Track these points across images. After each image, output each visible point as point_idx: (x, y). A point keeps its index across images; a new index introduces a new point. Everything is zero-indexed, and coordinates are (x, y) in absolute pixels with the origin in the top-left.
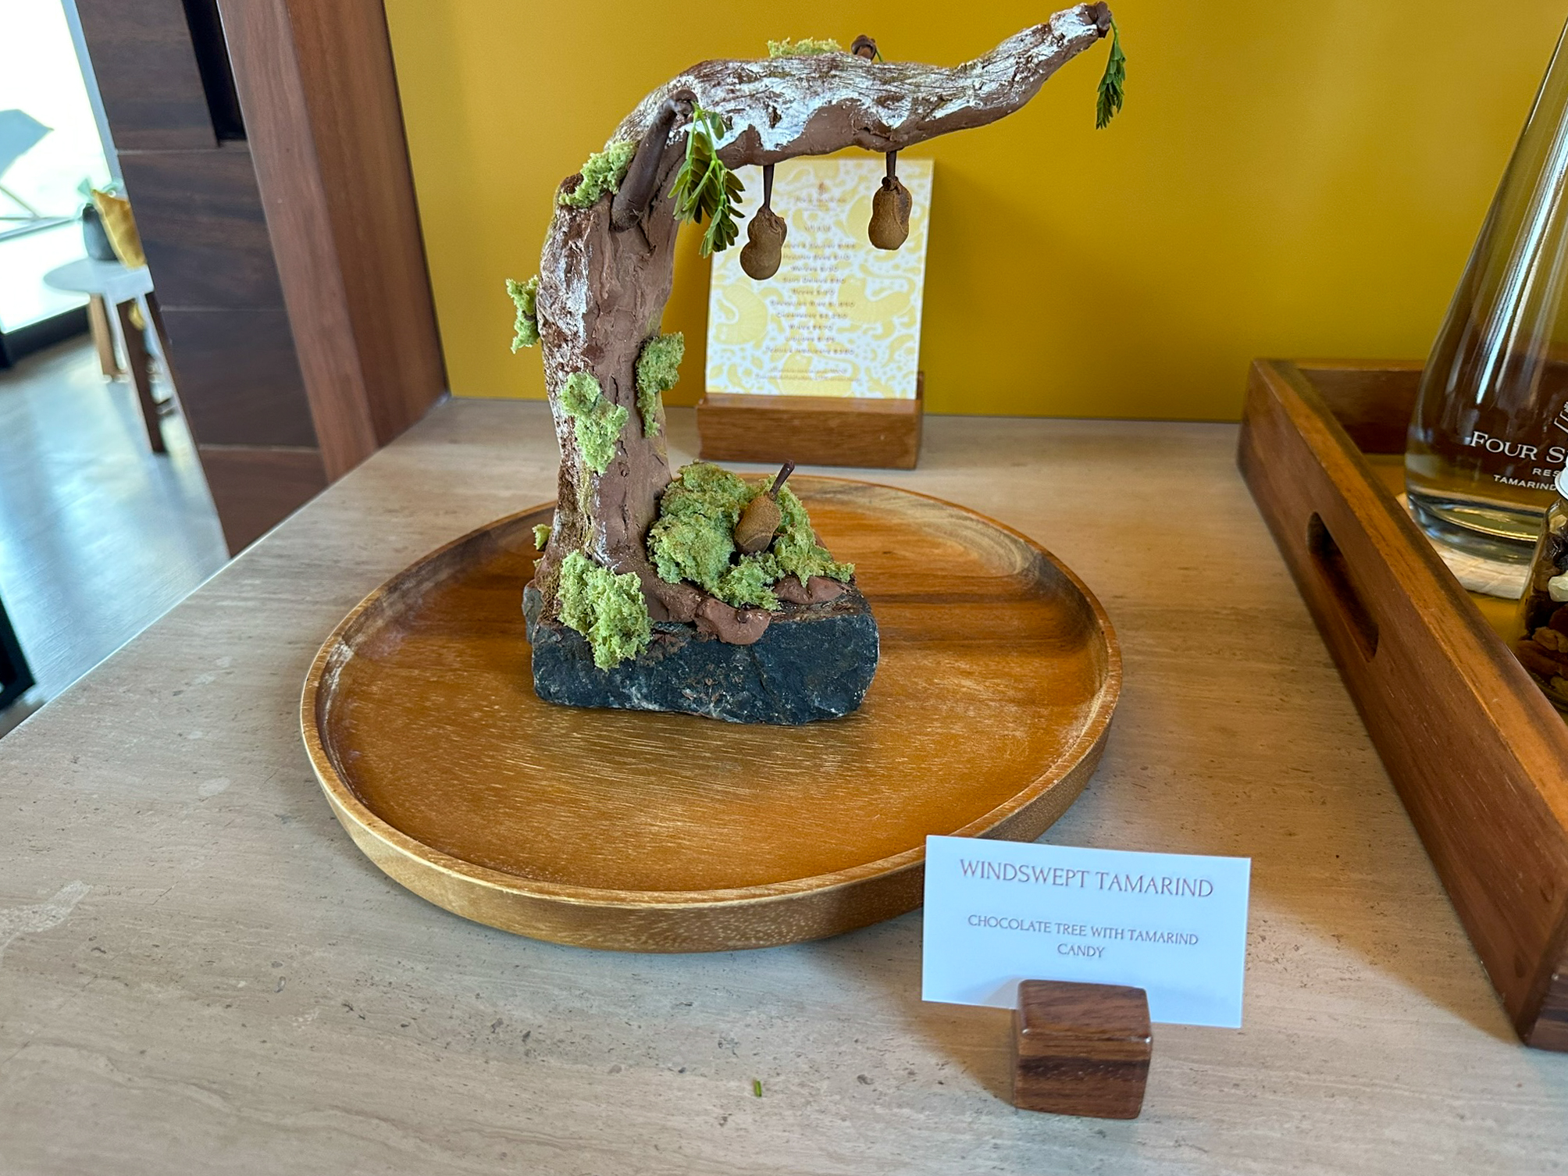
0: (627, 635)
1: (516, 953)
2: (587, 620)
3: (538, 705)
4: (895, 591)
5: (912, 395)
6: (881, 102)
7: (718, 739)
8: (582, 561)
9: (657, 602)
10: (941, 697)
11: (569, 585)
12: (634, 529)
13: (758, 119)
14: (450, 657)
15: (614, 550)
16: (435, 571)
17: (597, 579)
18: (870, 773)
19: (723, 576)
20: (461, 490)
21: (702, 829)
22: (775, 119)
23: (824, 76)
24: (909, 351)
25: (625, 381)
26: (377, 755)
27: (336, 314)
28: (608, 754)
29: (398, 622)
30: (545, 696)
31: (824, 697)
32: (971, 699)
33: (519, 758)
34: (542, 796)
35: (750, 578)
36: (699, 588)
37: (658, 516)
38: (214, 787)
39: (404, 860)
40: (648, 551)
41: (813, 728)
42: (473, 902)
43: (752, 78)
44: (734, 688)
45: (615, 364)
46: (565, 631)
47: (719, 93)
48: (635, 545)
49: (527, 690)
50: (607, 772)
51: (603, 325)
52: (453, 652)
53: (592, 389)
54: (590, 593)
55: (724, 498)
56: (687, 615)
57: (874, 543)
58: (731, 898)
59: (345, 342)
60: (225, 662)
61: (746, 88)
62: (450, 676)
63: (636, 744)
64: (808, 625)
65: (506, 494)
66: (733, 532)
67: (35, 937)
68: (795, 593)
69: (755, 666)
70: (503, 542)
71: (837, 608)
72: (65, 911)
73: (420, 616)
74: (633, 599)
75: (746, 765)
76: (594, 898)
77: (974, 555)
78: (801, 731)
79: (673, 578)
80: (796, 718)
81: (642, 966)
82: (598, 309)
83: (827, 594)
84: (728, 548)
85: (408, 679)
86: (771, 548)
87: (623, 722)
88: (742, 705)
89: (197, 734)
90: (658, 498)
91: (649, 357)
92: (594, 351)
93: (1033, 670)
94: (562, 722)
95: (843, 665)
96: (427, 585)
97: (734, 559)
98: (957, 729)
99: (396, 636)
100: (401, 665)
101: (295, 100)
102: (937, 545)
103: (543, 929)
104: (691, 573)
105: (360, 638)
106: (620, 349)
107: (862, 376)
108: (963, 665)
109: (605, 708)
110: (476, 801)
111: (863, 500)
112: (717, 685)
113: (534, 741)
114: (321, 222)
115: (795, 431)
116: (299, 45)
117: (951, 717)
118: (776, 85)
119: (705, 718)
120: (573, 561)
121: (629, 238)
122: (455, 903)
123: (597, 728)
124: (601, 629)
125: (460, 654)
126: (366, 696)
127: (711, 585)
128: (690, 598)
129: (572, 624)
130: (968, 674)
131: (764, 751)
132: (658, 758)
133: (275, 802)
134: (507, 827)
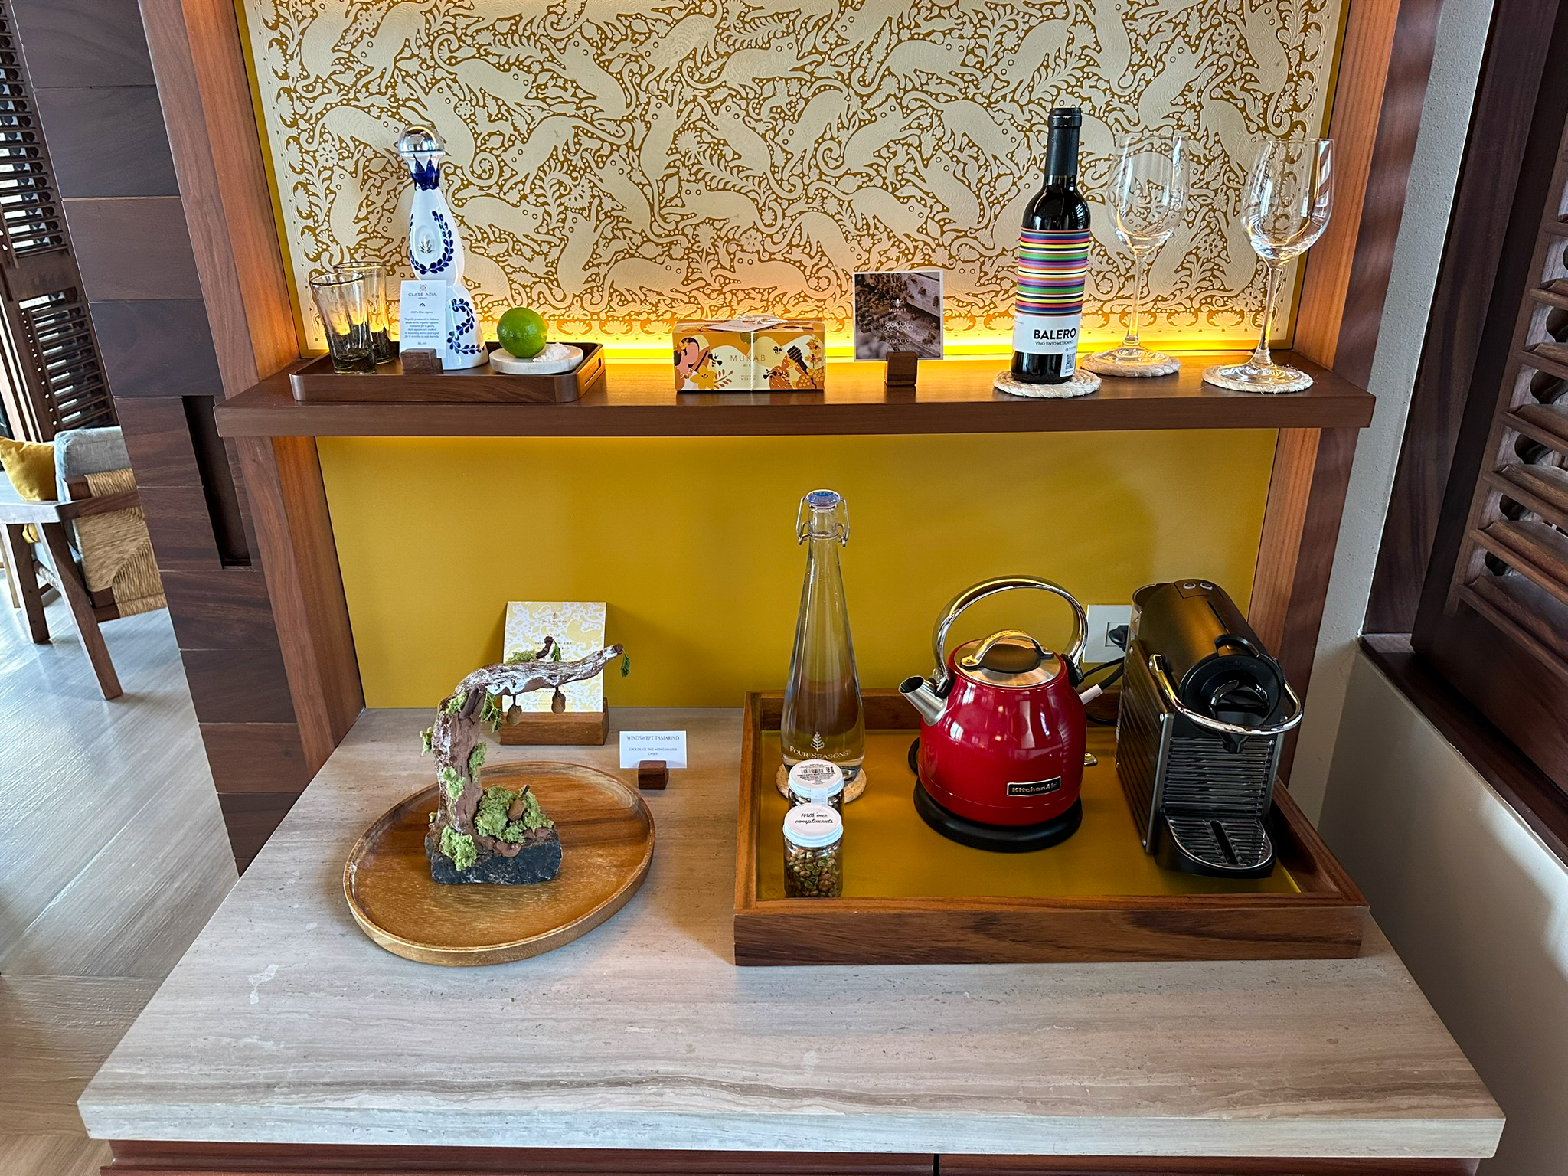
0: (468, 858)
1: (436, 971)
2: (453, 853)
3: (434, 884)
4: (580, 819)
5: (601, 710)
6: (549, 677)
7: (503, 892)
8: (450, 831)
9: (478, 844)
10: (589, 867)
11: (445, 840)
12: (469, 816)
13: (509, 685)
14: (395, 866)
15: (462, 826)
16: (383, 826)
17: (456, 837)
18: (557, 900)
19: (503, 831)
20: (382, 773)
21: (497, 926)
22: (515, 684)
23: (530, 670)
24: (598, 691)
25: (465, 766)
26: (374, 908)
27: (315, 688)
28: (462, 901)
29: (370, 851)
30: (437, 881)
31: (542, 873)
32: (600, 866)
33: (429, 905)
34: (439, 919)
35: (513, 832)
36: (495, 837)
37: (478, 810)
38: (313, 926)
39: (396, 944)
40: (475, 825)
41: (539, 884)
42: (421, 956)
43: (507, 671)
44: (509, 873)
45: (461, 761)
46: (445, 857)
47: (495, 676)
48: (470, 823)
49: (429, 878)
50: (462, 908)
51: (457, 749)
52: (397, 863)
53: (453, 773)
54: (454, 843)
55: (503, 800)
56: (490, 848)
57: (575, 794)
58: (504, 946)
59: (320, 701)
60: (297, 873)
61: (504, 674)
62: (397, 874)
63: (473, 897)
64: (534, 848)
65: (405, 773)
66: (507, 813)
67: (267, 983)
68: (530, 835)
69: (516, 864)
70: (410, 808)
71: (546, 840)
72: (273, 974)
73: (379, 847)
74: (470, 844)
75: (513, 901)
76: (461, 950)
77: (616, 798)
78: (535, 886)
79: (485, 835)
80: (532, 882)
81: (477, 970)
82: (454, 746)
83: (543, 834)
84: (506, 820)
85: (380, 877)
86: (522, 818)
87: (467, 888)
88: (512, 878)
89: (296, 906)
90: (478, 802)
91: (474, 756)
92: (453, 758)
93: (625, 852)
94: (443, 890)
95: (549, 860)
96: (380, 833)
97: (508, 825)
98: (593, 880)
99: (371, 857)
100: (376, 871)
101: (299, 602)
102: (601, 794)
103: (445, 962)
104: (491, 832)
105: (358, 861)
106: (463, 756)
107: (577, 702)
108: (600, 852)
109: (460, 883)
110: (416, 922)
111: (572, 772)
112: (502, 872)
113: (433, 898)
114: (310, 651)
115: (546, 731)
116: (301, 580)
117: (592, 874)
118: (514, 673)
119: (499, 884)
120: (446, 831)
121: (467, 721)
122: (415, 956)
123: (457, 892)
124: (458, 856)
125: (399, 863)
126: (366, 886)
127: (499, 836)
128: (491, 841)
129: (447, 854)
130: (601, 856)
131: (520, 895)
132: (481, 901)
133: (339, 929)
134: (428, 931)
